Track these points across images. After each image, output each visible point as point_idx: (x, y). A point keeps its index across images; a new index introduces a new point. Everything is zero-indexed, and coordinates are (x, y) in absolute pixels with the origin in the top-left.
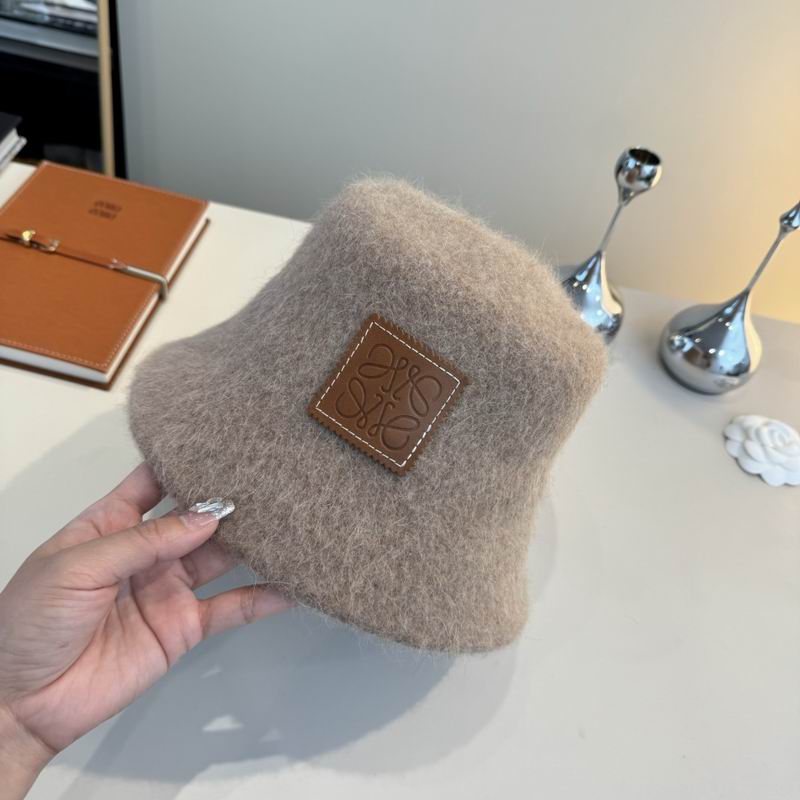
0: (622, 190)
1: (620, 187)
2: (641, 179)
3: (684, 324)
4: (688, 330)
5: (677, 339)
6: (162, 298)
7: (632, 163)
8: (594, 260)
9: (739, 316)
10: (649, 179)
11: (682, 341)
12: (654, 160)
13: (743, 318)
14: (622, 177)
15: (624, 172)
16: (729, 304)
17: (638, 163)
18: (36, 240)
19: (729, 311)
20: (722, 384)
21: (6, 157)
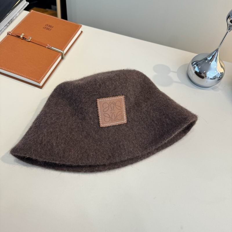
8: (215, 52)
15: (230, 19)
18: (24, 37)
21: (22, 9)
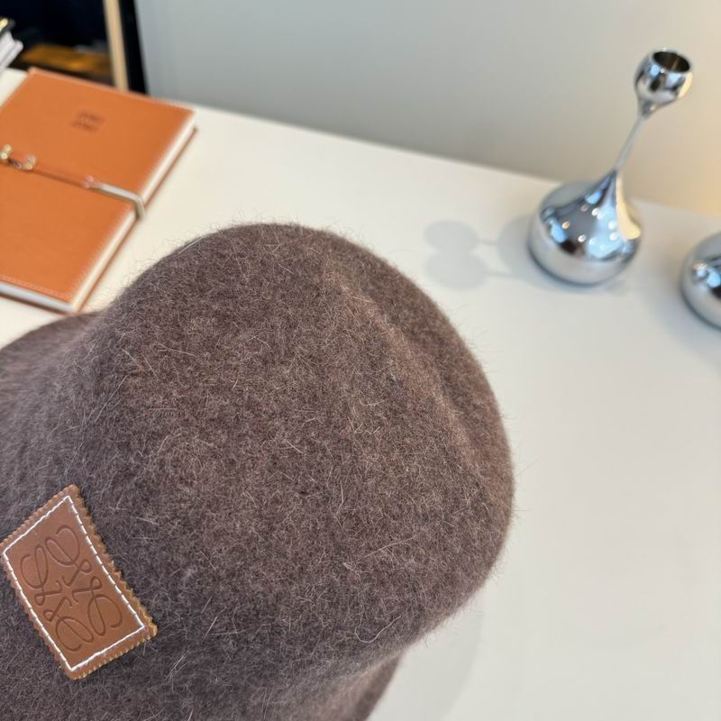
0: (643, 102)
1: (640, 98)
2: (666, 89)
3: (713, 251)
4: (715, 259)
5: (701, 269)
6: (138, 217)
7: (655, 69)
8: (608, 179)
10: (675, 89)
14: (644, 86)
15: (645, 80)
17: (663, 71)
18: (14, 158)
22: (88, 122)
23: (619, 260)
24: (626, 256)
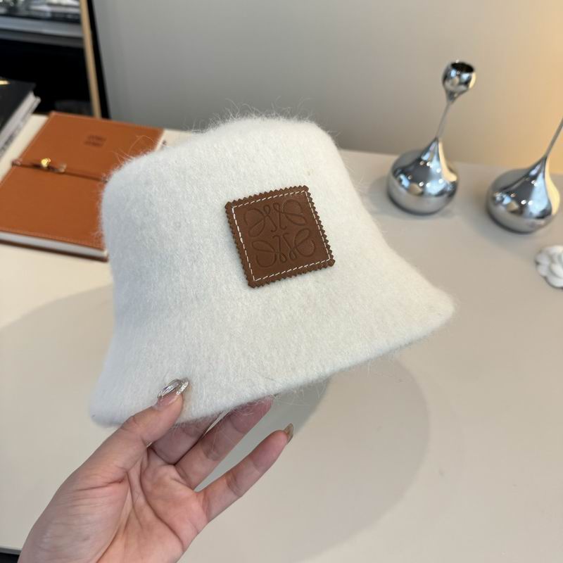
0: (449, 93)
1: (447, 91)
2: (462, 84)
3: (503, 185)
4: (505, 188)
5: (498, 196)
7: (453, 73)
8: (434, 144)
9: (540, 176)
10: (467, 83)
11: (502, 197)
12: (469, 69)
13: (544, 177)
14: (448, 84)
15: (448, 81)
16: (533, 168)
17: (458, 73)
18: (51, 165)
19: (533, 173)
20: (533, 225)
21: (28, 112)
22: (96, 141)
23: (445, 196)
24: (449, 194)
